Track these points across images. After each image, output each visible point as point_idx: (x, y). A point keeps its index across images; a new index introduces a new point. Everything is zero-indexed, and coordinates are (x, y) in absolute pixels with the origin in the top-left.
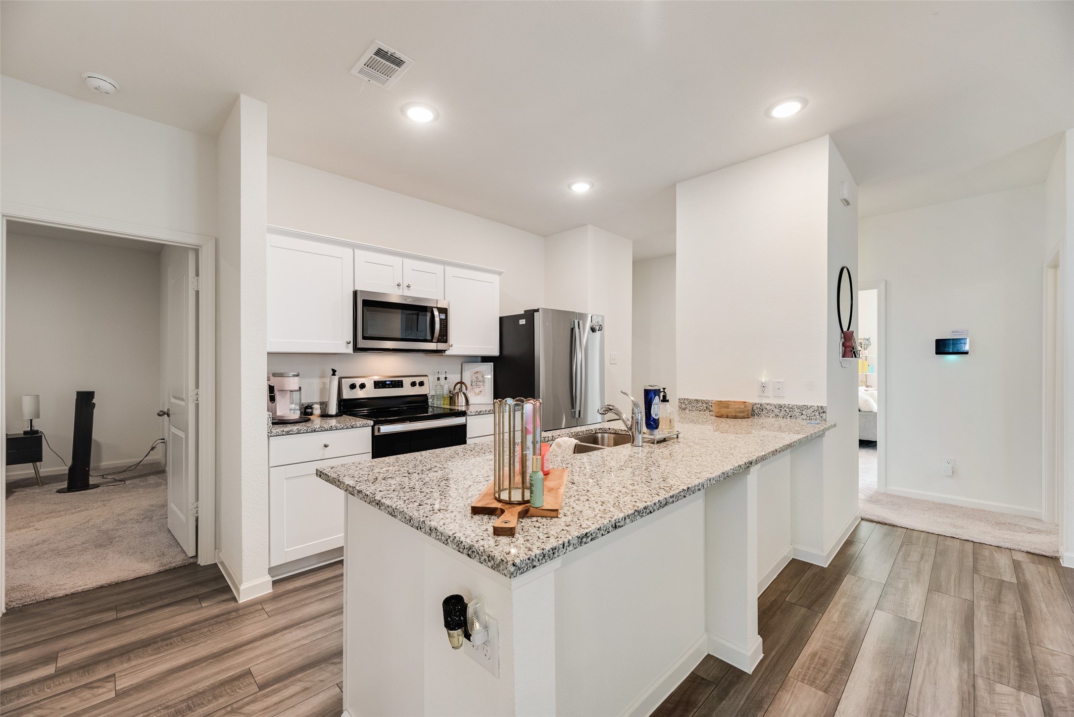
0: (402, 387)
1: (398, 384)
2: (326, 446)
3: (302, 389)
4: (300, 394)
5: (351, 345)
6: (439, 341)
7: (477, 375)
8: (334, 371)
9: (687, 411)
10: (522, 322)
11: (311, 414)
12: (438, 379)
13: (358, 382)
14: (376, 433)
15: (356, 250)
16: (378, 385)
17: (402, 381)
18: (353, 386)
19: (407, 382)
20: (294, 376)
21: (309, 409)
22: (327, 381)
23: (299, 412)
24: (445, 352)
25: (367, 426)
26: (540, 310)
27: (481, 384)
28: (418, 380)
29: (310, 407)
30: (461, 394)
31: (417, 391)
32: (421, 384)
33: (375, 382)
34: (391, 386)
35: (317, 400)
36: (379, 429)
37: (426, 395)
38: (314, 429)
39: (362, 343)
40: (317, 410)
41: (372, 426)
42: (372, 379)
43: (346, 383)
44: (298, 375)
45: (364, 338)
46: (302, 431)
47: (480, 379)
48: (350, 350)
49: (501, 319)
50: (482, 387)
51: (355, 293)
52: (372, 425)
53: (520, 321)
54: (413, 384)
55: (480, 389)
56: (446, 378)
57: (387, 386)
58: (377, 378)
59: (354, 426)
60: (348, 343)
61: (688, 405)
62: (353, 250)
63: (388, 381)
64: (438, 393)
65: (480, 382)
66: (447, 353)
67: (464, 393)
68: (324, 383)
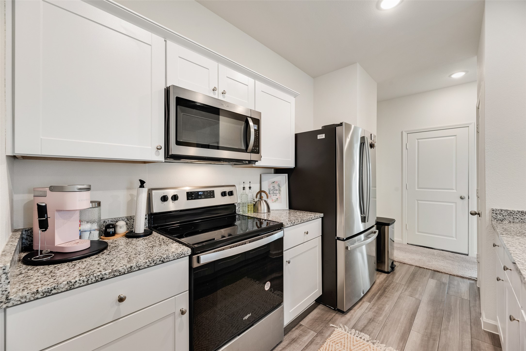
0: (214, 197)
1: (210, 195)
2: (121, 300)
3: (102, 204)
4: (100, 210)
5: (162, 151)
6: (253, 152)
7: (273, 185)
8: (142, 183)
9: (506, 222)
10: (321, 136)
11: (114, 234)
12: (244, 188)
13: (170, 193)
14: (195, 265)
15: (168, 41)
16: (191, 196)
17: (213, 191)
18: (164, 199)
19: (218, 192)
20: (81, 190)
21: (111, 228)
22: (134, 192)
23: (97, 233)
24: (255, 163)
25: (183, 257)
26: (344, 124)
27: (278, 192)
28: (227, 190)
29: (112, 225)
30: (263, 202)
31: (227, 200)
32: (231, 193)
33: (188, 193)
34: (203, 197)
35: (124, 214)
36: (198, 258)
37: (233, 204)
38: (101, 276)
39: (176, 150)
40: (122, 228)
41: (189, 256)
42: (185, 190)
43: (157, 196)
44: (88, 189)
45: (178, 143)
46: (77, 285)
47: (277, 188)
48: (161, 157)
49: (296, 135)
50: (278, 195)
51: (167, 91)
52: (189, 254)
53: (318, 136)
54: (224, 194)
55: (277, 197)
56: (250, 188)
57: (200, 197)
58: (189, 189)
59: (165, 260)
60: (158, 149)
61: (507, 217)
62: (165, 41)
63: (200, 192)
64: (243, 201)
65: (276, 190)
66: (257, 164)
67: (265, 201)
68: (131, 195)
